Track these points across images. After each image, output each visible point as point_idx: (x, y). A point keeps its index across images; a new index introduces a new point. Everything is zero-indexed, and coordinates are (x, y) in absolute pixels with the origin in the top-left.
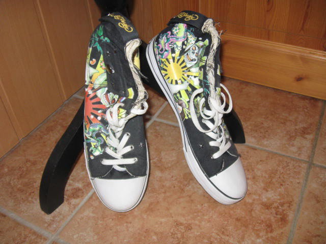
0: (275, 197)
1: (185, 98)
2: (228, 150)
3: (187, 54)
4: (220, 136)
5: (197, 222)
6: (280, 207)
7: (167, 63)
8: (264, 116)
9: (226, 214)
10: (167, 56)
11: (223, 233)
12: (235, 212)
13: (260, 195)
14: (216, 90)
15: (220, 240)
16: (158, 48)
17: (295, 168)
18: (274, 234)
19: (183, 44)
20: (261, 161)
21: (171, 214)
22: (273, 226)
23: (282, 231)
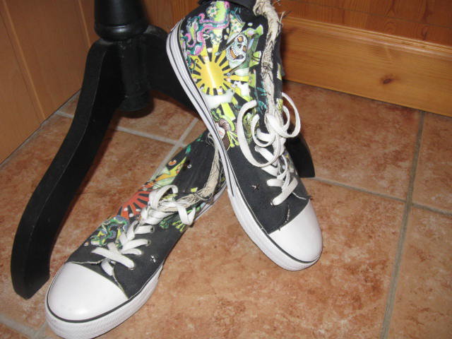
0: (363, 256)
1: (229, 116)
2: (295, 191)
3: (231, 49)
4: (282, 171)
5: (252, 299)
6: (370, 270)
7: (200, 63)
8: (338, 136)
9: (293, 284)
10: (200, 51)
11: (291, 313)
12: (306, 281)
13: (340, 254)
14: (276, 103)
15: (288, 325)
16: (186, 40)
17: (387, 211)
18: (364, 311)
19: (224, 32)
20: (339, 202)
21: (213, 288)
22: (363, 299)
23: (374, 305)
